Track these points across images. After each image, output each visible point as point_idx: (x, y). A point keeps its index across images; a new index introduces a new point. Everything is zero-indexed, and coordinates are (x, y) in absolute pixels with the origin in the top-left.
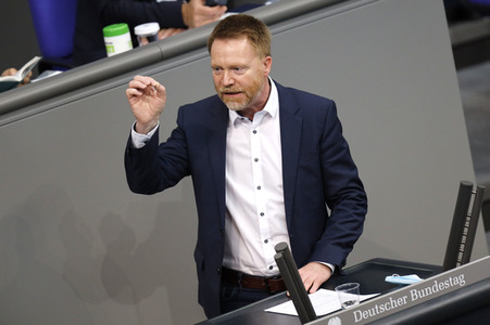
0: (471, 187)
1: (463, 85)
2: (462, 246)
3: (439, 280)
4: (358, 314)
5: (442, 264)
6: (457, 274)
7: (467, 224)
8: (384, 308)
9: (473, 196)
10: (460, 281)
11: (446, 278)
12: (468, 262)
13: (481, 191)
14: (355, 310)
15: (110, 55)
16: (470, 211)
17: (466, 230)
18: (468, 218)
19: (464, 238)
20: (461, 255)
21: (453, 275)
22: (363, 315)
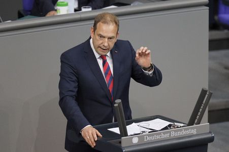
0: (206, 91)
2: (198, 117)
3: (185, 130)
4: (146, 137)
6: (193, 128)
7: (202, 107)
8: (158, 137)
9: (207, 95)
10: (194, 132)
11: (188, 129)
12: (199, 124)
13: (211, 94)
14: (145, 135)
15: (58, 14)
16: (204, 102)
17: (201, 110)
18: (203, 105)
19: (199, 113)
20: (196, 120)
21: (191, 129)
22: (148, 138)
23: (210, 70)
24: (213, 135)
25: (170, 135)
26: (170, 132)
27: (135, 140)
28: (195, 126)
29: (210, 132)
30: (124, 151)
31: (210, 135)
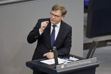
0: (95, 42)
2: (91, 54)
7: (92, 51)
8: (73, 65)
10: (90, 62)
11: (87, 61)
20: (90, 56)
22: (69, 66)
25: (79, 64)
26: (78, 62)
27: (63, 67)
28: (89, 59)
29: (97, 62)
30: (58, 72)
31: (97, 64)
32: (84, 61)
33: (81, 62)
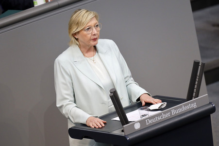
0: (199, 63)
1: (195, 19)
2: (195, 90)
3: (185, 105)
4: (148, 121)
5: (186, 98)
6: (193, 102)
7: (197, 80)
8: (159, 118)
9: (200, 67)
10: (194, 106)
11: (188, 104)
12: (198, 97)
13: (203, 65)
14: (146, 119)
15: (35, 6)
16: (198, 74)
17: (197, 82)
18: (198, 77)
19: (196, 86)
20: (194, 94)
21: (191, 103)
22: (150, 121)
23: (198, 31)
24: (214, 105)
25: (171, 114)
26: (170, 111)
27: (137, 126)
28: (193, 99)
29: (210, 103)
30: (128, 139)
31: (211, 106)
32: (181, 107)
33: (175, 109)
